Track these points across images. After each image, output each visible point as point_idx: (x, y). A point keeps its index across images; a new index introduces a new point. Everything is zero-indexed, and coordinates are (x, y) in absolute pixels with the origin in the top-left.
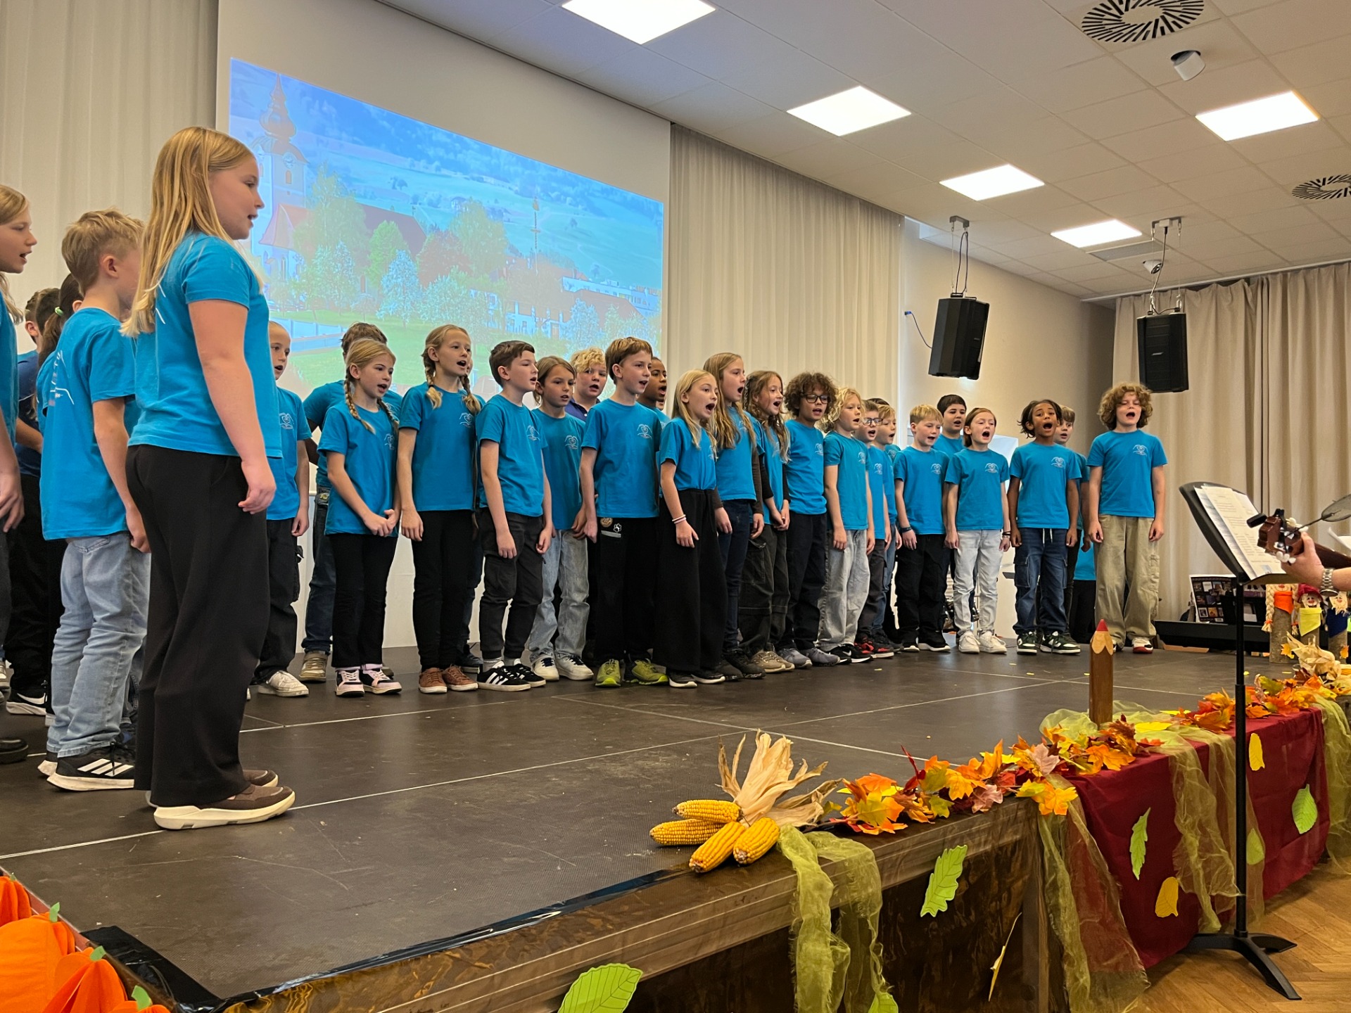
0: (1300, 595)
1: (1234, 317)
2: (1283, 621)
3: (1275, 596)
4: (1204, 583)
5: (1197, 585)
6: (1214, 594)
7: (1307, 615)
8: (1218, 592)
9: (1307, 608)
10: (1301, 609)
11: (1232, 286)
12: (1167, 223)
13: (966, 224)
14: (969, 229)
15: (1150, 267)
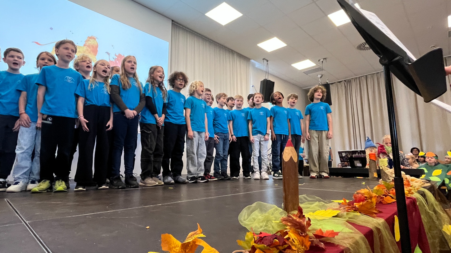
0: (379, 154)
1: (342, 91)
2: (373, 164)
3: (369, 155)
4: (343, 153)
5: (340, 154)
6: (346, 157)
7: (382, 161)
8: (347, 156)
9: (382, 159)
10: (380, 159)
11: (341, 82)
12: (322, 60)
13: (267, 61)
14: (268, 62)
15: (319, 76)
